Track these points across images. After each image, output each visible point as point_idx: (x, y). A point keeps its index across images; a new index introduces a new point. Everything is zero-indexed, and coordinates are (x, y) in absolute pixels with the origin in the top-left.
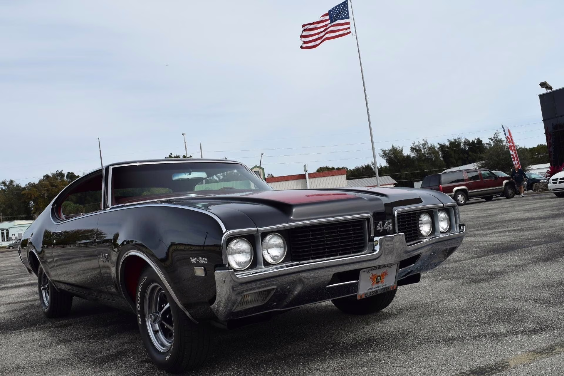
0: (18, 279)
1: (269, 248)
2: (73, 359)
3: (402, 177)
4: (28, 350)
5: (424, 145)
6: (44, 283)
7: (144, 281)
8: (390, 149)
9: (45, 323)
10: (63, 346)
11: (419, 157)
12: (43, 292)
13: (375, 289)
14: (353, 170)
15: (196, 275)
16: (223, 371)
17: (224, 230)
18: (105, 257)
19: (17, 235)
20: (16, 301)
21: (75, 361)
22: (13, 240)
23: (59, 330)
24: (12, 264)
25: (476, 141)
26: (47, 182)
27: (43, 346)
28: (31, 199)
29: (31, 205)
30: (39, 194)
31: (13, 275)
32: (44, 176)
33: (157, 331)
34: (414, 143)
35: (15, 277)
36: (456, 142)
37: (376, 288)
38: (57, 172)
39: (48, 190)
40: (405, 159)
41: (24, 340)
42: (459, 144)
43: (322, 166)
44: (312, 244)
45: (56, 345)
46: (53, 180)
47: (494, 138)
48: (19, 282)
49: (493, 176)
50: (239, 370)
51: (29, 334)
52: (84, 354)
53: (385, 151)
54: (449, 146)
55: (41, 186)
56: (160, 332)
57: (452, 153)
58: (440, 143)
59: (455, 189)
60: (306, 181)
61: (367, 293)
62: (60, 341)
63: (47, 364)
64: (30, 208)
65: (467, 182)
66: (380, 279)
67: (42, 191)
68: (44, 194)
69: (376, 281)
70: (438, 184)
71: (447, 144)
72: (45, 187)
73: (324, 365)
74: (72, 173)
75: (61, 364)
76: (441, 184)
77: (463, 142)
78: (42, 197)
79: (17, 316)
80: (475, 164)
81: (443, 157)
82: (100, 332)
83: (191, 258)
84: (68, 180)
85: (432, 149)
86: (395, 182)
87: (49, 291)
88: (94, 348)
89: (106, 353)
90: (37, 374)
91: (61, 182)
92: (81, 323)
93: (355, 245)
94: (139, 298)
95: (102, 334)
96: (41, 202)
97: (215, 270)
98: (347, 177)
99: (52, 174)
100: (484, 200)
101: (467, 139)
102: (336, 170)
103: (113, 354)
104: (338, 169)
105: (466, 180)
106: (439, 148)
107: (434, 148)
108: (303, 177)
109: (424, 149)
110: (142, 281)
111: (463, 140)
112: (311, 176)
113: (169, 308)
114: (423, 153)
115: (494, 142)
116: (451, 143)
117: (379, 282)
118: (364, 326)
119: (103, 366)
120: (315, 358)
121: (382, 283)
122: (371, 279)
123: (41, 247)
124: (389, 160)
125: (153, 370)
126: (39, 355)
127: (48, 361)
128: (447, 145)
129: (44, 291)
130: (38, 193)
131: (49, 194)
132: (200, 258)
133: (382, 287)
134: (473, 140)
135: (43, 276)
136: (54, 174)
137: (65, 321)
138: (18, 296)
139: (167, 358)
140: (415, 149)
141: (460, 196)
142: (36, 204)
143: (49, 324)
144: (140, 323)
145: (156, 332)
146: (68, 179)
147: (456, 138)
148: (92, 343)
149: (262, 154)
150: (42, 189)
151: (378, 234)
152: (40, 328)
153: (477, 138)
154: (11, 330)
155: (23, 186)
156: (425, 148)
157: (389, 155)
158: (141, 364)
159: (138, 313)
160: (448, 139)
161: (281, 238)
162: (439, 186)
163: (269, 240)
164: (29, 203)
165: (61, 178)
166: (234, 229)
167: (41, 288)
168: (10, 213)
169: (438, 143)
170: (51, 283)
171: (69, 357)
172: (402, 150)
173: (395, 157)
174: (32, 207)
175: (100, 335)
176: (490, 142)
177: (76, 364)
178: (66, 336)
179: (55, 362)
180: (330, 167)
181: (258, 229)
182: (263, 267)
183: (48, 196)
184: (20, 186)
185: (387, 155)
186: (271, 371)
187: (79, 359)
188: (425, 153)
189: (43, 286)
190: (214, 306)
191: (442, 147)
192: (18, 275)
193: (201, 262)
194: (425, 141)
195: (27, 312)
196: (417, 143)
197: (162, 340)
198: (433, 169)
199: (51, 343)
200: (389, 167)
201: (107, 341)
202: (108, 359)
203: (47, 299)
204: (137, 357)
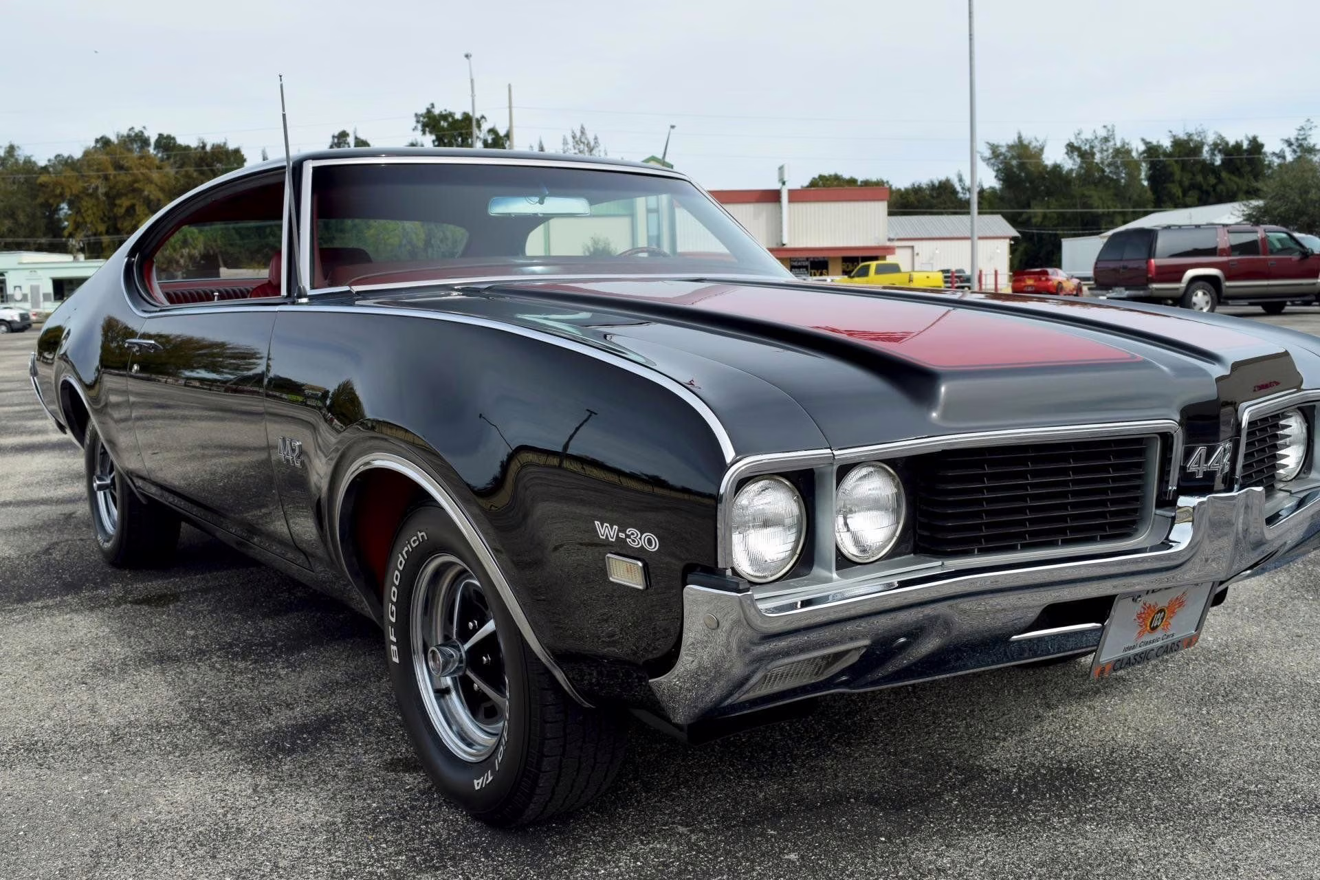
0: (29, 424)
1: (851, 511)
2: (190, 730)
3: (1034, 220)
4: (60, 680)
5: (1106, 140)
6: (102, 472)
7: (414, 542)
8: (1011, 142)
9: (104, 584)
10: (159, 677)
11: (1086, 171)
12: (100, 495)
13: (1144, 648)
14: (907, 190)
15: (611, 579)
16: (644, 834)
17: (729, 453)
18: (293, 450)
19: (26, 290)
20: (26, 498)
21: (195, 736)
22: (16, 301)
23: (144, 615)
24: (15, 373)
25: (1245, 145)
26: (104, 158)
27: (102, 669)
28: (62, 197)
29: (62, 214)
30: (84, 187)
31: (17, 409)
32: (97, 141)
33: (447, 691)
34: (1079, 134)
35: (22, 416)
36: (1191, 140)
37: (1146, 643)
38: (130, 130)
39: (106, 178)
40: (1048, 173)
41: (47, 640)
42: (1198, 148)
43: (826, 173)
44: (986, 507)
45: (137, 670)
46: (121, 153)
47: (1297, 139)
48: (32, 432)
49: (1298, 247)
50: (694, 838)
51: (61, 620)
52: (218, 714)
53: (998, 146)
54: (1169, 149)
55: (89, 166)
56: (454, 694)
57: (1176, 169)
58: (1148, 140)
59: (1191, 273)
60: (781, 208)
61: (1119, 660)
62: (149, 655)
63: (114, 742)
64: (59, 220)
65: (1225, 259)
66: (1163, 619)
67: (93, 180)
68: (97, 188)
69: (1151, 624)
70: (1146, 256)
71: (1166, 143)
72: (98, 170)
73: (955, 854)
74: (169, 137)
75: (156, 746)
76: (1154, 257)
77: (1211, 143)
78: (90, 195)
79: (28, 551)
80: (1236, 205)
81: (1149, 179)
82: (262, 637)
83: (596, 523)
84: (160, 155)
85: (1124, 152)
86: (1016, 234)
87: (117, 495)
88: (246, 692)
89: (283, 718)
90: (85, 778)
91: (141, 158)
92: (205, 596)
93: (1114, 514)
94: (394, 589)
95: (267, 644)
96: (88, 209)
97: (684, 584)
98: (889, 206)
99: (118, 136)
100: (1259, 309)
101: (1223, 135)
102: (861, 186)
103: (305, 725)
104: (866, 183)
105: (1223, 252)
106: (1141, 154)
107: (1129, 152)
108: (772, 197)
109: (1102, 151)
110: (409, 543)
111: (1211, 139)
112: (796, 196)
113: (492, 636)
114: (1097, 163)
115: (1294, 151)
116: (1177, 143)
117: (1157, 626)
118: (1041, 711)
119: (279, 769)
120: (921, 822)
121: (1163, 629)
122: (1139, 618)
123: (94, 369)
124: (1007, 175)
125: (430, 802)
126: (90, 701)
127: (117, 728)
128: (1164, 147)
129: (102, 492)
130: (81, 184)
131: (111, 188)
132: (629, 531)
133: (1159, 643)
134: (1239, 140)
135: (99, 450)
136: (122, 136)
137: (160, 582)
138: (30, 479)
139: (478, 784)
140: (1078, 149)
141: (1200, 293)
142: (77, 213)
143: (117, 589)
144: (396, 660)
145: (441, 693)
146: (158, 152)
147: (1191, 130)
148: (241, 673)
149: (673, 127)
150: (92, 173)
151: (1191, 486)
152: (90, 599)
153: (1250, 136)
154: (11, 600)
155: (42, 163)
156: (1105, 148)
157: (1005, 158)
158: (392, 775)
159: (391, 631)
160: (1170, 132)
161: (893, 480)
162: (1147, 263)
163: (855, 487)
164: (57, 209)
165: (142, 148)
166: (762, 454)
167: (95, 485)
168: (10, 231)
169: (1143, 140)
170: (121, 476)
171: (176, 722)
172: (1042, 150)
173: (1022, 166)
174: (67, 220)
175: (260, 645)
176: (1282, 151)
177: (200, 749)
178: (165, 638)
179: (137, 735)
180: (847, 176)
181: (836, 453)
182: (835, 576)
183: (106, 194)
184: (35, 163)
185: (1001, 157)
186: (793, 856)
187: (206, 732)
188: (1102, 163)
189: (100, 479)
190: (663, 683)
191: (1152, 151)
192: (29, 411)
193: (634, 545)
194: (1109, 130)
195: (55, 539)
196: (1087, 135)
197: (462, 719)
198: (1115, 207)
199: (124, 659)
200: (1001, 190)
201: (283, 672)
202: (293, 743)
203: (110, 516)
204: (377, 744)
